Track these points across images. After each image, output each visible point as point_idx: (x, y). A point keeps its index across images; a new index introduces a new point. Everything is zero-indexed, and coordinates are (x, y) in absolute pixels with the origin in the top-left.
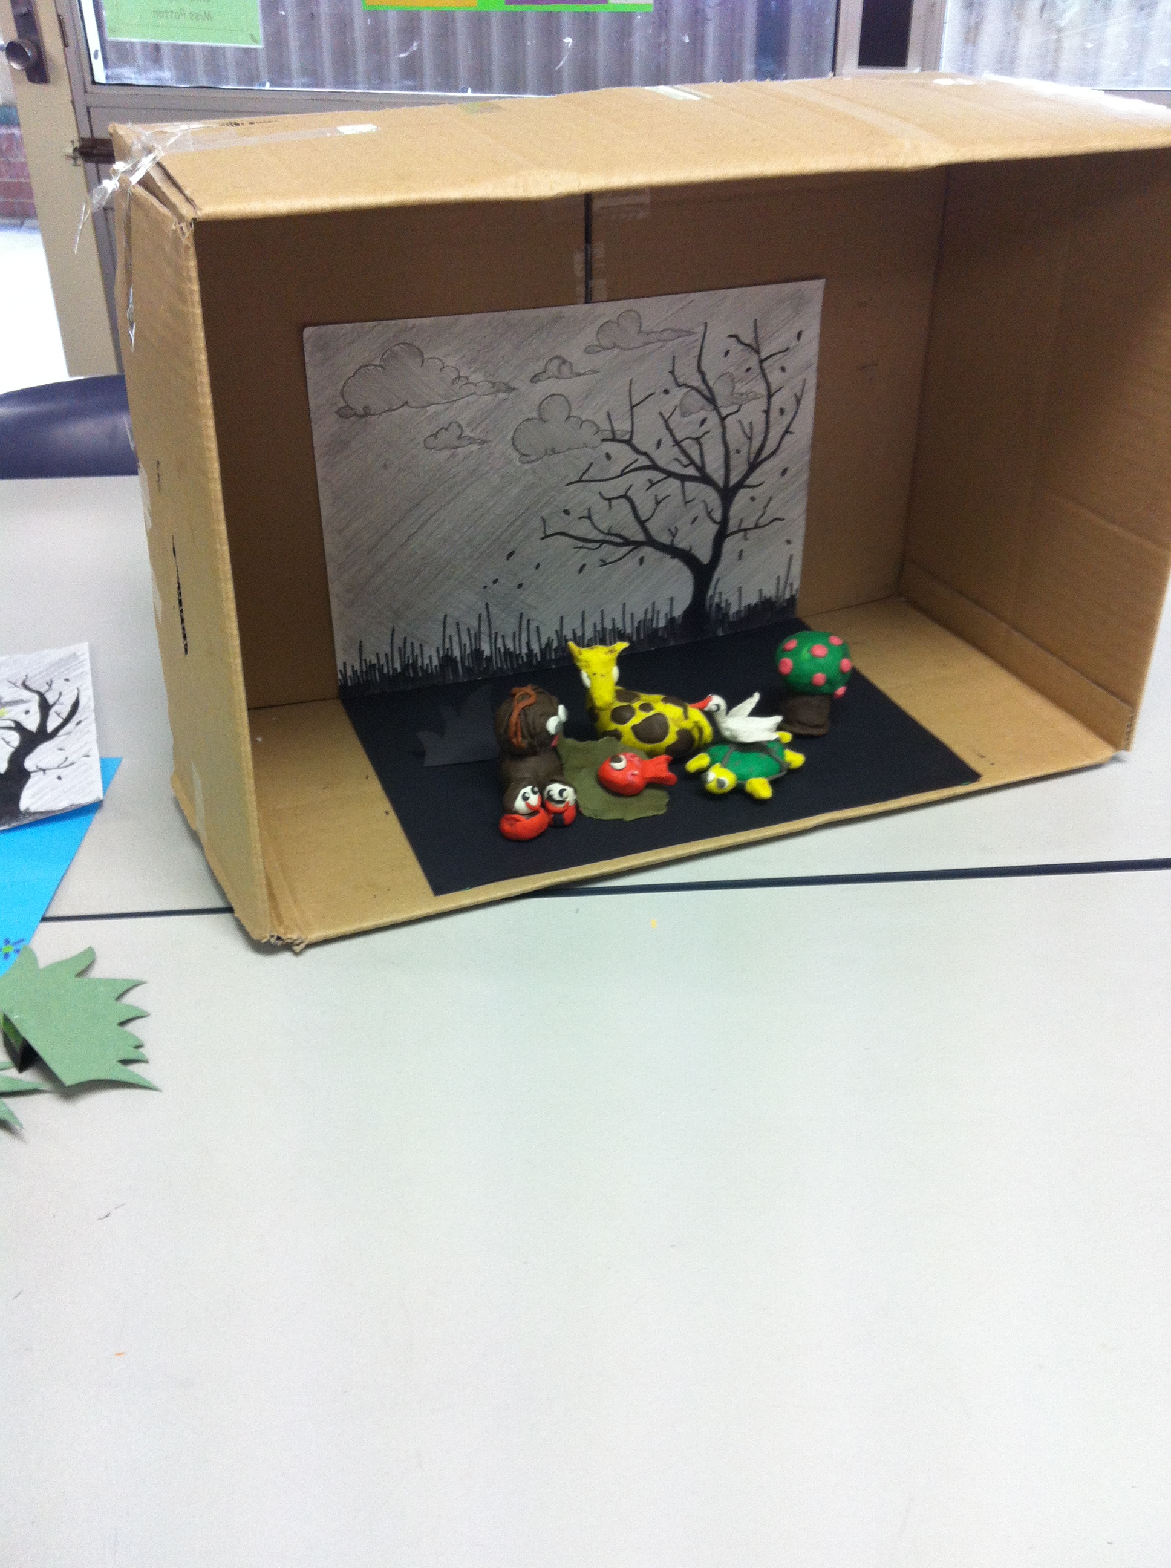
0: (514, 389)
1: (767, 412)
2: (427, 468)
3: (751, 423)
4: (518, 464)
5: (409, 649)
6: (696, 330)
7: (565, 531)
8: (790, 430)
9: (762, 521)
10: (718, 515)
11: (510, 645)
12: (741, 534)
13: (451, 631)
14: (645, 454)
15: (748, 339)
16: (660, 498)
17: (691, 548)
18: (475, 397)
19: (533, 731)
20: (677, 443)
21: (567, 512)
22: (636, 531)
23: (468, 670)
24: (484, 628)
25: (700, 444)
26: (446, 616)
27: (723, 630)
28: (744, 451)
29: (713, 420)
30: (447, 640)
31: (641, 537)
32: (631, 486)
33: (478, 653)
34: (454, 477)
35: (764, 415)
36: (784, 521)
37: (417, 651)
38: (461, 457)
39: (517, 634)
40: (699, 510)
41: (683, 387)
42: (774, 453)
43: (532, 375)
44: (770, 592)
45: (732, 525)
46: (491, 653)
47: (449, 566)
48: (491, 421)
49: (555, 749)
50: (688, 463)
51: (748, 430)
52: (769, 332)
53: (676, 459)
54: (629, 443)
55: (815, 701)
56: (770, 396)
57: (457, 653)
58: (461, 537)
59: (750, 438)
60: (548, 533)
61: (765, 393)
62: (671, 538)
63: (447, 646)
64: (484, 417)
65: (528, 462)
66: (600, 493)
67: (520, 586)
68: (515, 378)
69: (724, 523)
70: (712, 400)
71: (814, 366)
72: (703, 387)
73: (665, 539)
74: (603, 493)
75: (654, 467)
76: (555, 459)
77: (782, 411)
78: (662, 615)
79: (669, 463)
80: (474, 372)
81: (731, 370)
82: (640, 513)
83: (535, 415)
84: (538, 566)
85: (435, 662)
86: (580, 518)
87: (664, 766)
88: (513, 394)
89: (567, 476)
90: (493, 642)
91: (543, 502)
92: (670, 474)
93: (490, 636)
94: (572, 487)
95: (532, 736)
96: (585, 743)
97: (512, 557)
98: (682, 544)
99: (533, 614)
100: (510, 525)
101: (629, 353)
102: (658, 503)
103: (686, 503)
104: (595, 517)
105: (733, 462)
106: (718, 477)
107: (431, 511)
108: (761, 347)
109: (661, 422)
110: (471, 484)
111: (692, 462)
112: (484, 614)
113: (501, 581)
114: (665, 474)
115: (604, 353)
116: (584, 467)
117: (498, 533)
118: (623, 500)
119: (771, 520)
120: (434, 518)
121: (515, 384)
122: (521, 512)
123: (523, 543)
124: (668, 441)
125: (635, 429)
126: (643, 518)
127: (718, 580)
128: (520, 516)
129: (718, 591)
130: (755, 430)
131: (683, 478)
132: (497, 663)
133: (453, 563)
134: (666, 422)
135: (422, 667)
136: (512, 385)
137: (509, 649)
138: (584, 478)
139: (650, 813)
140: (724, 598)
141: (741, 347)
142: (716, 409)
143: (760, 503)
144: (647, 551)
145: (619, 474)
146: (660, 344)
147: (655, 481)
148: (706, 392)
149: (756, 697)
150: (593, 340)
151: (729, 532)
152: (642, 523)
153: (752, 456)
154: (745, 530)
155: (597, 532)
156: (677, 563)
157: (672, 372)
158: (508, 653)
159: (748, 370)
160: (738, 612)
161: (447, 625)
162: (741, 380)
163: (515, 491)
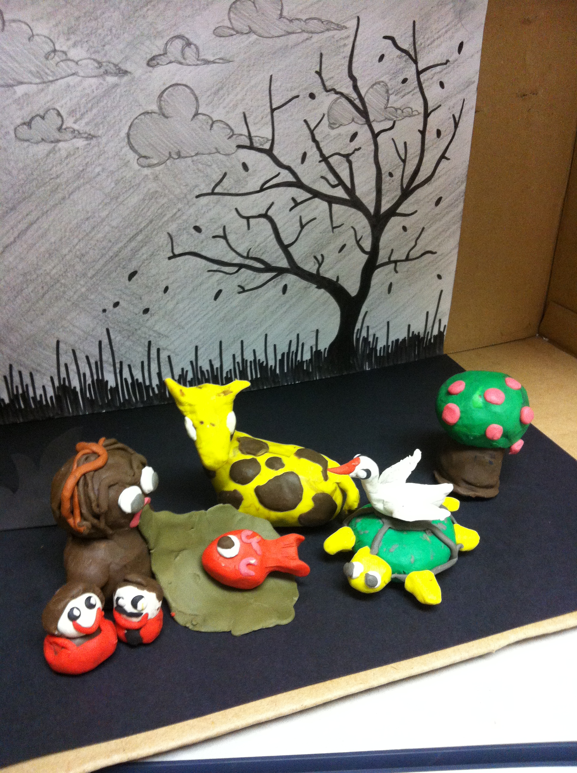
0: (126, 72)
1: (423, 133)
2: (21, 165)
3: (405, 143)
4: (137, 167)
5: (16, 379)
6: (348, 24)
7: (196, 251)
8: (447, 155)
9: (413, 254)
10: (367, 245)
11: (138, 375)
12: (393, 265)
13: (66, 358)
14: (288, 168)
15: (406, 45)
16: (304, 221)
17: (338, 278)
18: (77, 79)
19: (96, 510)
20: (325, 159)
21: (198, 229)
22: (277, 257)
23: (90, 402)
24: (107, 356)
25: (350, 163)
26: (58, 342)
27: (370, 365)
28: (398, 174)
29: (364, 135)
30: (63, 369)
31: (284, 263)
32: (273, 204)
33: (101, 384)
34: (58, 177)
35: (419, 136)
36: (435, 255)
37: (27, 380)
38: (64, 153)
39: (146, 364)
40: (348, 238)
41: (332, 92)
42: (428, 180)
43: (149, 57)
44: (418, 328)
45: (382, 257)
46: (117, 384)
47: (58, 285)
48: (99, 111)
49: (137, 529)
50: (337, 182)
51: (402, 152)
52: (428, 39)
53: (323, 177)
54: (269, 152)
55: (487, 457)
56: (427, 115)
57: (75, 383)
58: (70, 251)
59: (404, 161)
60: (177, 252)
61: (421, 110)
62: (317, 265)
63: (63, 375)
64: (90, 105)
65: (149, 166)
66: (236, 210)
67: (146, 311)
68: (127, 58)
69: (374, 253)
70: (364, 113)
71: (474, 87)
72: (354, 96)
73: (310, 267)
74: (239, 209)
75: (298, 184)
76: (181, 164)
77: (439, 133)
78: (307, 348)
79: (314, 182)
80: (75, 45)
81: (385, 79)
82: (283, 236)
83: (154, 107)
84: (166, 289)
85: (50, 392)
86: (214, 237)
87: (293, 551)
88: (126, 78)
89: (196, 186)
90: (118, 371)
91: (169, 215)
92: (316, 194)
93: (114, 365)
94: (204, 200)
95: (97, 516)
96: (186, 515)
97: (135, 277)
98: (329, 273)
99: (162, 343)
100: (130, 240)
101: (270, 41)
102: (302, 226)
103: (333, 228)
104: (230, 237)
105: (385, 187)
106: (369, 202)
107: (31, 218)
108: (419, 57)
109: (308, 132)
110: (79, 188)
111: (341, 183)
112: (105, 341)
113: (122, 303)
114: (311, 194)
115: (238, 38)
116: (217, 177)
117: (115, 249)
118: (263, 220)
119: (423, 252)
120: (35, 226)
121: (127, 66)
122: (143, 225)
123: (147, 262)
124: (314, 155)
125: (276, 137)
126: (286, 242)
127: (366, 313)
128: (141, 231)
129: (365, 325)
130: (410, 151)
131: (331, 200)
132: (124, 395)
133: (63, 281)
134: (312, 132)
135: (34, 398)
136: (123, 67)
137: (137, 380)
138: (218, 190)
139: (271, 623)
140: (371, 332)
141: (399, 52)
142: (369, 123)
143: (412, 233)
144: (290, 279)
145: (258, 189)
146: (305, 35)
147: (299, 201)
148: (357, 102)
149: (418, 454)
150: (224, 20)
151: (377, 264)
152: (285, 248)
153: (406, 181)
154: (396, 262)
155: (234, 254)
156: (323, 295)
157: (319, 73)
158: (135, 382)
159: (405, 81)
160: (386, 347)
161: (61, 351)
162: (397, 93)
163: (134, 200)
